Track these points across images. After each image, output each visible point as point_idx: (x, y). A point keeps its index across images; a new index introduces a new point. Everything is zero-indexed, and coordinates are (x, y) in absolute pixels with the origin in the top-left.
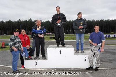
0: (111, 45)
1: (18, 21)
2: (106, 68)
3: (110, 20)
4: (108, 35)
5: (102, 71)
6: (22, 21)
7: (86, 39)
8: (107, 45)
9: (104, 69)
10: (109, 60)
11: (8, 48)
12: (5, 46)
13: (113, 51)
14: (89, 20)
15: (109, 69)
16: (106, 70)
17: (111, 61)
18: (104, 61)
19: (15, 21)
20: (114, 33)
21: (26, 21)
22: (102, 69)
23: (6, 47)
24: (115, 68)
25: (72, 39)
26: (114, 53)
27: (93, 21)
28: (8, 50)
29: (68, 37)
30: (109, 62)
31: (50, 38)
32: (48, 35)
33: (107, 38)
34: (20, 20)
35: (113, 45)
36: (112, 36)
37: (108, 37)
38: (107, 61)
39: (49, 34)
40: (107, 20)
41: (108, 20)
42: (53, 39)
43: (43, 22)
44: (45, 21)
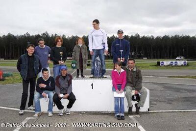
0: (176, 77)
1: (24, 36)
2: (161, 111)
3: (178, 36)
4: (174, 62)
5: (155, 114)
6: (31, 35)
8: (168, 77)
9: (158, 112)
11: (8, 80)
12: (3, 77)
13: (177, 86)
14: (144, 36)
17: (170, 101)
18: (160, 101)
19: (19, 35)
21: (38, 35)
22: (155, 112)
23: (5, 79)
27: (152, 38)
28: (9, 83)
30: (168, 103)
33: (173, 67)
34: (27, 34)
35: (179, 77)
36: (180, 63)
37: (174, 65)
38: (165, 102)
40: (174, 36)
43: (67, 37)
44: (70, 37)
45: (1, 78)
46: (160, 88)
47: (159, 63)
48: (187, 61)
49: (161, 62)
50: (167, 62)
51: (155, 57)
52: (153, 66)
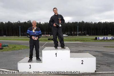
0: (109, 47)
1: (17, 23)
2: (104, 72)
3: (107, 22)
4: (105, 37)
6: (21, 22)
7: (84, 40)
8: (104, 47)
9: (102, 73)
10: (107, 63)
11: (5, 49)
14: (87, 22)
15: (107, 73)
16: (104, 74)
17: (109, 65)
18: (102, 65)
19: (14, 22)
20: (112, 35)
21: (25, 22)
22: (100, 73)
23: (3, 49)
24: (113, 72)
25: (70, 41)
26: (112, 56)
27: (91, 23)
28: (5, 51)
29: (66, 39)
30: (108, 66)
31: (49, 39)
32: (47, 37)
33: (105, 40)
34: (19, 21)
35: (111, 47)
36: (109, 38)
37: (105, 39)
38: (105, 65)
39: (47, 35)
40: (104, 22)
41: (106, 22)
42: (51, 41)
43: (41, 23)
44: (44, 23)
45: (1, 48)
46: (100, 55)
47: (96, 38)
48: (113, 37)
49: (97, 37)
50: (101, 38)
51: (93, 35)
52: (93, 40)
